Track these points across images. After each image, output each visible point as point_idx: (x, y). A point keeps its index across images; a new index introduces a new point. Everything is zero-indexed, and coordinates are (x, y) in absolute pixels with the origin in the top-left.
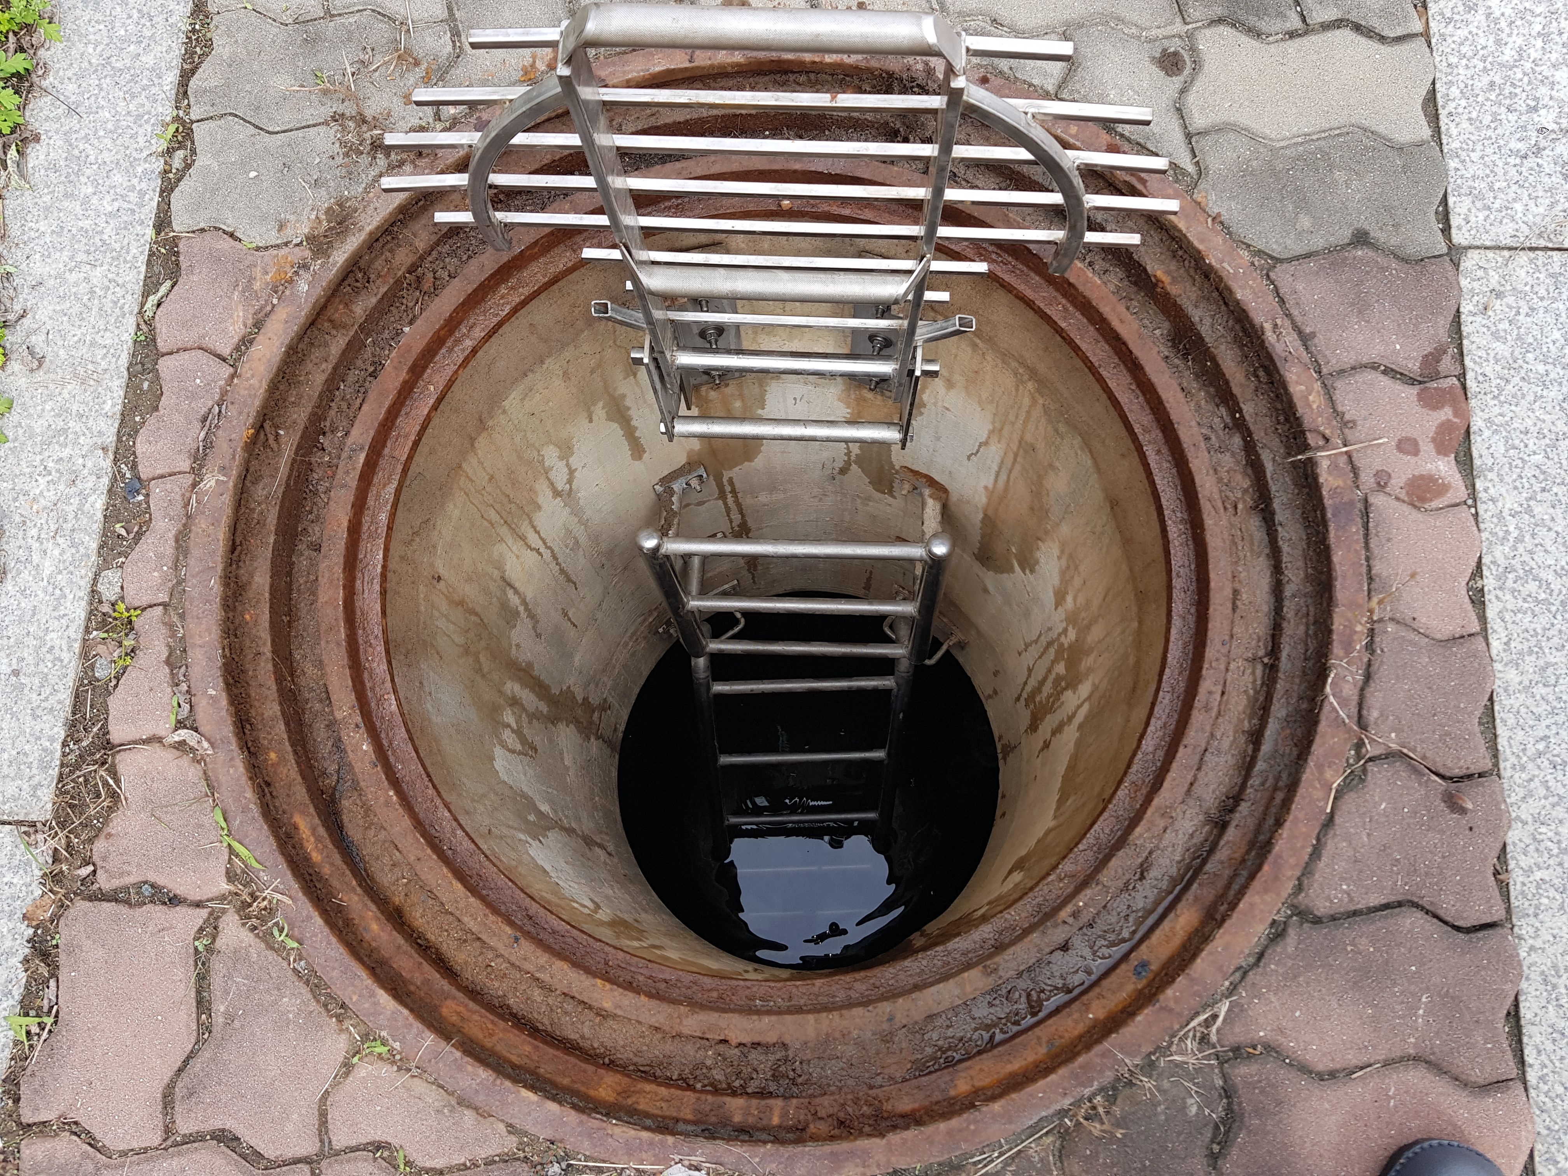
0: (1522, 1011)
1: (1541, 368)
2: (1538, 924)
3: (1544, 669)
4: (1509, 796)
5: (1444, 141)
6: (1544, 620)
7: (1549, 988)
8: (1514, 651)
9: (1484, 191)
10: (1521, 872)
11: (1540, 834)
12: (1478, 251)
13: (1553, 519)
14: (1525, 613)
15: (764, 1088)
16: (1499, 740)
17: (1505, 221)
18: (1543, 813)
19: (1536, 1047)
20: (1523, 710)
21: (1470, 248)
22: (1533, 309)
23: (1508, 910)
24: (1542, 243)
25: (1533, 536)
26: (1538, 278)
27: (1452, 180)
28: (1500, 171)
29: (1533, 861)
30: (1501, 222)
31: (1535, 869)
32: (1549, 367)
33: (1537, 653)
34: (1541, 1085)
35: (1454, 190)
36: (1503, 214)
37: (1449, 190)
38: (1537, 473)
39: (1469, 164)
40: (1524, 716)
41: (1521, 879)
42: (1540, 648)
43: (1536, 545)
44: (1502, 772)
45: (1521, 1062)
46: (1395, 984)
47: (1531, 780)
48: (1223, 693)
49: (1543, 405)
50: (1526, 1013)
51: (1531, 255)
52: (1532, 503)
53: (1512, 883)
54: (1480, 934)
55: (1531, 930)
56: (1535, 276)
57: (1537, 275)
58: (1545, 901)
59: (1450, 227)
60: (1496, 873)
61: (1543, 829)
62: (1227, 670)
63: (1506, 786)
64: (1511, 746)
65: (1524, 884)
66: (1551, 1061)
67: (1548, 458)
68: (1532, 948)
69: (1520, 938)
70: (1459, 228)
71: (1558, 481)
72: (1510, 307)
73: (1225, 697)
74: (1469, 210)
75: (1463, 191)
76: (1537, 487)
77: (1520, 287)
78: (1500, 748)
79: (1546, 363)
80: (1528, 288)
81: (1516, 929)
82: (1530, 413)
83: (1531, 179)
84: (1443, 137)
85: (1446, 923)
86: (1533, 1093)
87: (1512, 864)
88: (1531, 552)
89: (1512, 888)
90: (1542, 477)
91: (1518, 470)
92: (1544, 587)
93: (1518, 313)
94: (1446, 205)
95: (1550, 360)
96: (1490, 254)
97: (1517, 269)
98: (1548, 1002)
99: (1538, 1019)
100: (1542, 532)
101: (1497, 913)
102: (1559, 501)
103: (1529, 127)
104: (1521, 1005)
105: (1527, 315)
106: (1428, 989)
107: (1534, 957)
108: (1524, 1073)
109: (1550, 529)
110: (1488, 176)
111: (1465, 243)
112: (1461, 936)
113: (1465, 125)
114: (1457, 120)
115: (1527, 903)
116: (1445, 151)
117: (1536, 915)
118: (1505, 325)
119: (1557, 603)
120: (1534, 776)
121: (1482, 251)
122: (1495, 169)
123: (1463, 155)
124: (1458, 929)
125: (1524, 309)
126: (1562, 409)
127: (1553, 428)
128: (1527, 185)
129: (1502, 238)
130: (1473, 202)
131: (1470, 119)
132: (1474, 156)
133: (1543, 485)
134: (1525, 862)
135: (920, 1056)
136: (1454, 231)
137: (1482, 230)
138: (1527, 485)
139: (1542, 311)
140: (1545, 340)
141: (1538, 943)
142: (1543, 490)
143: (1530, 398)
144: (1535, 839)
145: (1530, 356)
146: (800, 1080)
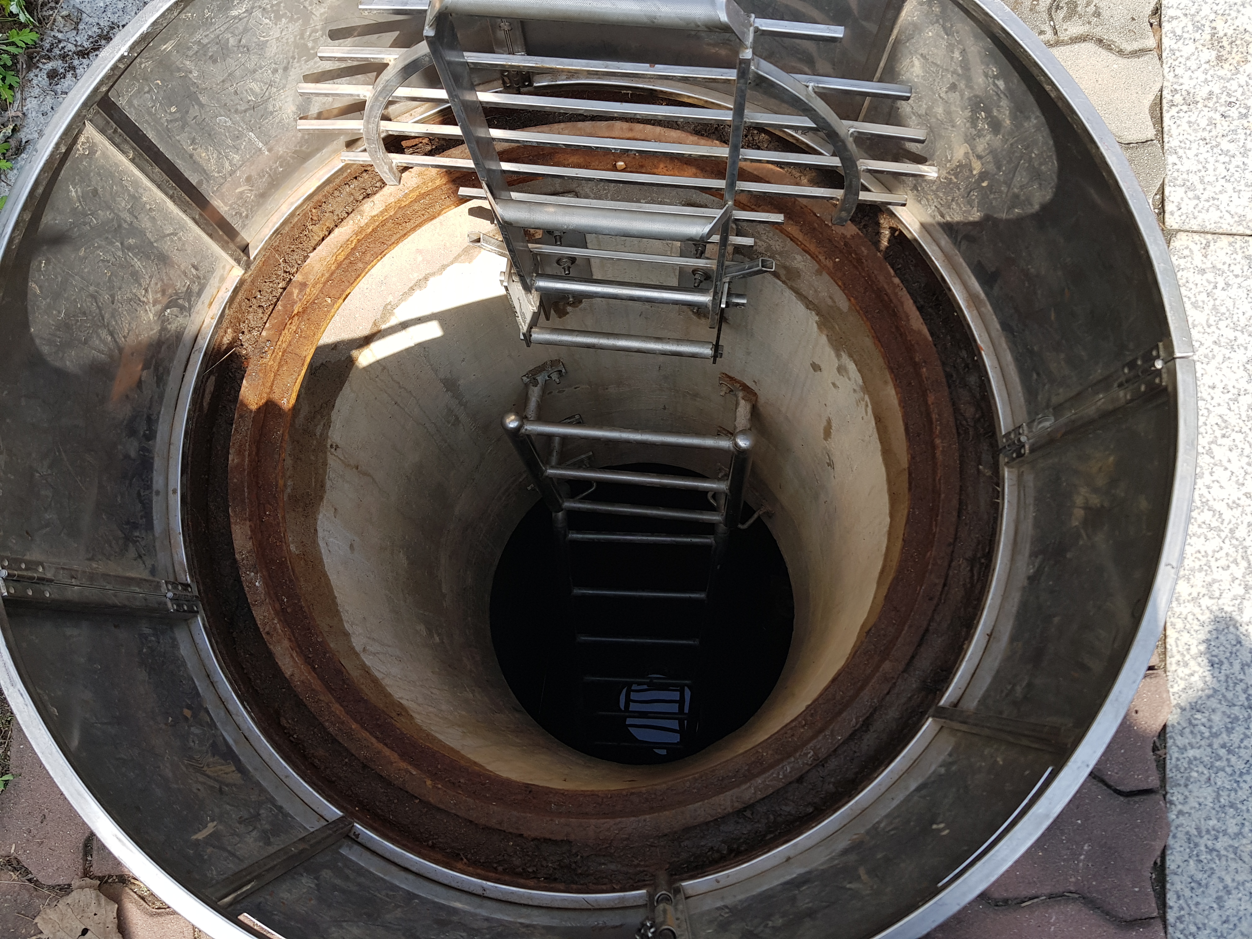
0: (1168, 863)
2: (1187, 793)
3: (1210, 585)
4: (1172, 687)
5: (1166, 140)
7: (1192, 845)
9: (1195, 183)
10: (1177, 749)
11: (1196, 719)
12: (1187, 233)
15: (551, 875)
16: (1168, 640)
17: (1211, 209)
18: (1199, 702)
19: (1177, 893)
20: (1190, 617)
21: (1180, 231)
22: (1228, 284)
23: (1163, 779)
26: (1235, 259)
27: (1169, 173)
28: (1210, 166)
29: (1187, 741)
30: (1208, 211)
31: (1189, 747)
32: (1238, 334)
34: (1178, 924)
35: (1170, 181)
36: (1210, 203)
37: (1166, 181)
39: (1185, 160)
40: (1191, 622)
41: (1176, 755)
42: (1209, 567)
44: (1168, 666)
45: (1163, 905)
46: (1063, 833)
47: (1192, 675)
50: (1171, 864)
51: (1231, 239)
53: (1168, 757)
54: (1137, 799)
55: (1181, 798)
56: (1233, 257)
58: (1194, 774)
59: (1164, 212)
60: (1155, 749)
61: (1198, 716)
63: (1170, 678)
64: (1177, 646)
65: (1178, 759)
66: (1188, 905)
68: (1180, 813)
69: (1171, 803)
70: (1172, 214)
72: (1209, 282)
74: (1182, 199)
77: (1219, 266)
78: (1168, 646)
80: (1226, 266)
81: (1168, 796)
84: (1165, 136)
85: (1109, 786)
86: (1170, 930)
87: (1170, 742)
89: (1168, 762)
93: (1215, 287)
94: (1163, 193)
95: (1239, 328)
96: (1196, 237)
97: (1218, 250)
99: (1180, 870)
101: (1153, 781)
104: (1167, 858)
106: (1090, 839)
107: (1182, 820)
108: (1165, 913)
110: (1200, 171)
111: (1176, 227)
112: (1122, 798)
113: (1185, 126)
114: (1178, 122)
115: (1179, 776)
116: (1166, 148)
117: (1186, 786)
118: (1203, 296)
120: (1195, 672)
121: (1190, 234)
122: (1207, 166)
123: (1181, 152)
124: (1120, 793)
125: (1221, 285)
128: (1232, 179)
129: (1207, 224)
130: (1186, 192)
131: (1189, 122)
132: (1191, 154)
134: (1180, 741)
136: (1167, 216)
137: (1191, 216)
141: (1186, 809)
144: (1190, 723)
146: (579, 871)
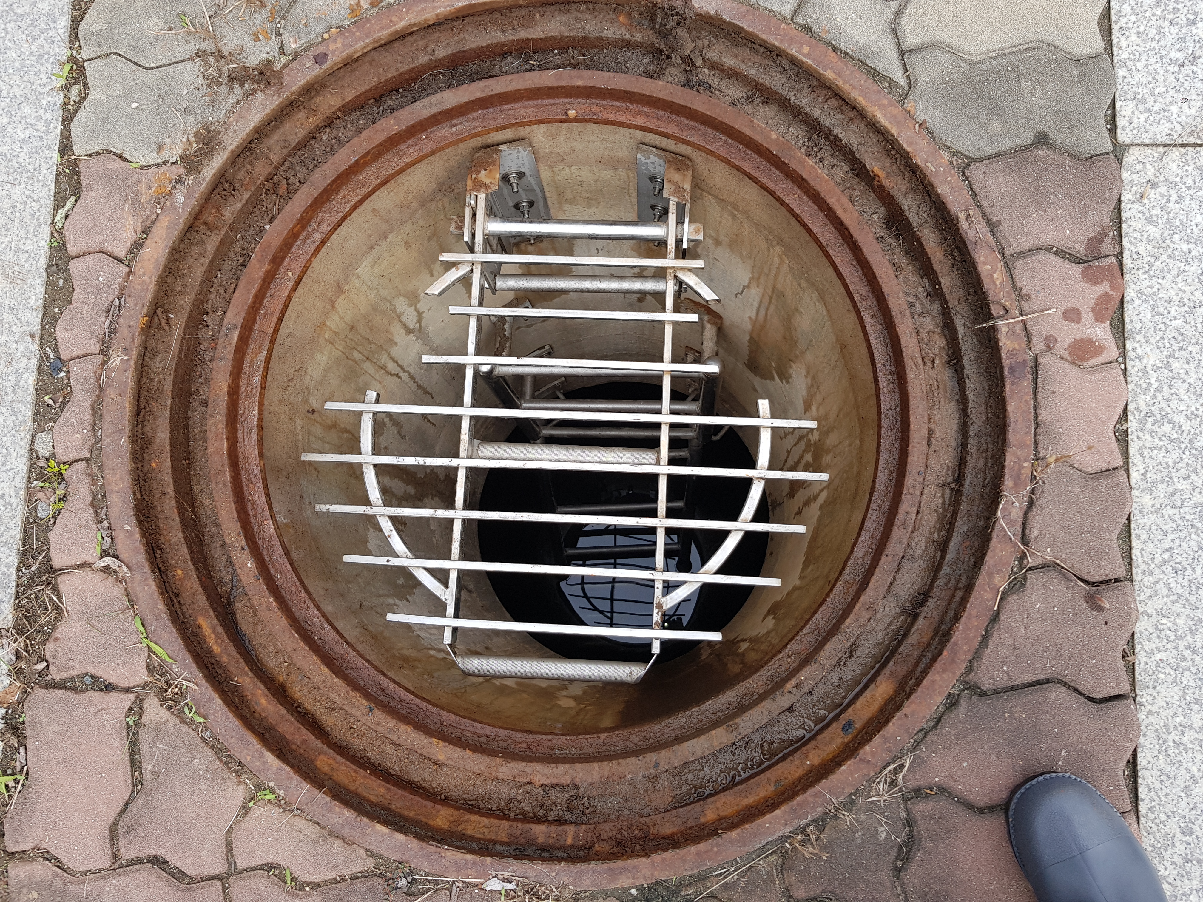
0: (1139, 760)
1: (1185, 247)
2: (1155, 694)
3: (1172, 495)
4: (1139, 595)
5: (1115, 53)
6: (1175, 455)
7: (1161, 742)
8: (1149, 480)
9: (1146, 96)
10: (1145, 654)
11: (1162, 624)
12: (1139, 148)
13: (1187, 373)
14: (1160, 450)
15: (561, 817)
16: (1133, 551)
17: (1162, 121)
18: (1165, 608)
19: (1148, 786)
20: (1154, 527)
21: (1132, 145)
22: (1180, 197)
23: (1133, 684)
24: (1192, 140)
25: (1170, 387)
26: (1187, 171)
27: (1120, 87)
28: (1160, 78)
29: (1154, 645)
30: (1159, 123)
31: (1156, 651)
32: (1192, 246)
33: (1168, 481)
34: (1150, 814)
35: (1121, 95)
36: (1161, 116)
37: (1117, 96)
38: (1176, 335)
39: (1134, 72)
40: (1155, 532)
41: (1144, 659)
42: (1171, 478)
43: (1172, 394)
44: (1134, 576)
45: (1136, 798)
46: (1041, 742)
47: (1157, 582)
48: (918, 512)
49: (1185, 278)
50: (1142, 761)
51: (1183, 150)
52: (1171, 360)
53: (1137, 662)
54: (1109, 705)
55: (1150, 699)
56: (1185, 168)
57: (1186, 167)
58: (1162, 676)
59: (1116, 128)
60: (1124, 656)
61: (1164, 621)
62: (922, 494)
63: (1136, 587)
64: (1142, 556)
65: (1146, 663)
66: (1159, 797)
67: (1186, 322)
68: (1150, 712)
69: (1141, 704)
70: (1124, 129)
71: (1193, 341)
72: (1162, 196)
73: (920, 515)
74: (1133, 113)
75: (1128, 96)
76: (1176, 347)
77: (1172, 178)
78: (1133, 557)
79: (1189, 243)
80: (1178, 179)
81: (1138, 698)
82: (1173, 285)
83: (1187, 84)
84: (1114, 49)
85: (1083, 695)
86: (1142, 820)
87: (1138, 648)
88: (1168, 400)
89: (1137, 666)
90: (1180, 338)
91: (1161, 333)
92: (1177, 428)
93: (1169, 201)
94: (1114, 108)
95: (1193, 241)
96: (1148, 150)
97: (1170, 163)
98: (1159, 753)
99: (1150, 765)
100: (1178, 383)
101: (1124, 688)
102: (1193, 358)
103: (1188, 38)
104: (1138, 756)
105: (1176, 202)
106: (1066, 746)
107: (1151, 719)
108: (1137, 805)
109: (1184, 381)
110: (1150, 83)
111: (1128, 141)
112: (1094, 705)
113: (1134, 37)
114: (1127, 33)
115: (1148, 678)
116: (1115, 61)
117: (1154, 687)
118: (1157, 211)
119: (1186, 441)
120: (1159, 579)
121: (1142, 148)
122: (1157, 77)
123: (1130, 64)
124: (1092, 700)
125: (1174, 197)
126: (1200, 281)
127: (1192, 298)
128: (1182, 90)
129: (1159, 136)
130: (1136, 106)
131: (1138, 33)
132: (1140, 66)
133: (1181, 345)
134: (1148, 646)
135: (678, 793)
136: (1119, 131)
137: (1142, 130)
138: (1167, 345)
139: (1188, 198)
140: (1189, 223)
141: (1155, 709)
142: (1181, 349)
143: (1175, 272)
144: (1157, 628)
145: (1176, 237)
146: (587, 811)
